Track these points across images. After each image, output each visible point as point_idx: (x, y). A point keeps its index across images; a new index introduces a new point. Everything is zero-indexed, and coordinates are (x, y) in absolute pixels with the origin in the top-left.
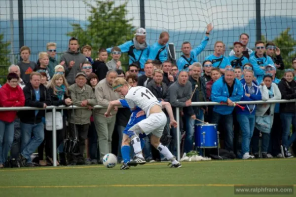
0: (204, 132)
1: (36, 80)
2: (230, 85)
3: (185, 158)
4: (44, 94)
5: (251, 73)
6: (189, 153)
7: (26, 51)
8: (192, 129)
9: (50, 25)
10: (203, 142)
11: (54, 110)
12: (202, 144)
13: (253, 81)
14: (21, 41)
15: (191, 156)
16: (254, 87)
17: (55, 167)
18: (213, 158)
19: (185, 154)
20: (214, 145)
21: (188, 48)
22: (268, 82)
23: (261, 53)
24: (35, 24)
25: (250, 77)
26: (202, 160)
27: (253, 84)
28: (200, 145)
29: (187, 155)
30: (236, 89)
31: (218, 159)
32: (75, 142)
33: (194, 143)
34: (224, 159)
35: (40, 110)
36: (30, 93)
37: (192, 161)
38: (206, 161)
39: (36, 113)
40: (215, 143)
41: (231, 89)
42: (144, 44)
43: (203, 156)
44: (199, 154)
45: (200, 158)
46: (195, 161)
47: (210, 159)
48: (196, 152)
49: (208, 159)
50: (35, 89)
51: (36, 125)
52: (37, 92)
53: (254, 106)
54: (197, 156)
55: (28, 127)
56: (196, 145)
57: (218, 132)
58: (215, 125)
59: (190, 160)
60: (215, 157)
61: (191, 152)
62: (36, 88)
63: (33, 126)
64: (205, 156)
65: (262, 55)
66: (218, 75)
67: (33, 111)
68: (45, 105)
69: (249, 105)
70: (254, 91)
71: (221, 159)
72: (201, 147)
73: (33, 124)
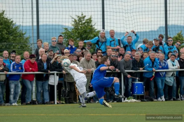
0: (137, 87)
1: (44, 57)
2: (153, 61)
3: (126, 100)
4: (49, 65)
5: (163, 55)
6: (129, 98)
7: (40, 42)
8: (130, 85)
9: (52, 28)
10: (136, 92)
11: (55, 74)
12: (135, 93)
13: (164, 59)
14: (38, 37)
15: (130, 99)
16: (164, 62)
17: (56, 105)
18: (142, 101)
19: (126, 98)
20: (142, 94)
21: (130, 39)
22: (173, 58)
23: (171, 43)
24: (45, 27)
25: (162, 57)
26: (135, 102)
27: (164, 61)
28: (134, 93)
29: (128, 99)
30: (155, 64)
31: (144, 101)
32: (67, 91)
33: (131, 93)
34: (147, 101)
35: (46, 74)
36: (41, 65)
37: (130, 102)
38: (138, 102)
39: (44, 75)
40: (143, 92)
41: (153, 63)
42: (105, 39)
43: (136, 99)
44: (134, 99)
45: (134, 100)
46: (132, 102)
47: (140, 101)
48: (132, 97)
49: (138, 101)
50: (44, 63)
51: (44, 82)
52: (45, 64)
53: (164, 73)
54: (133, 99)
55: (40, 83)
56: (132, 93)
57: (144, 87)
58: (142, 82)
59: (129, 101)
60: (143, 100)
61: (130, 97)
62: (44, 61)
63: (43, 82)
64: (137, 99)
65: (171, 45)
66: (148, 56)
67: (43, 74)
68: (49, 71)
69: (161, 72)
70: (164, 65)
71: (146, 101)
72: (135, 95)
73: (43, 81)
